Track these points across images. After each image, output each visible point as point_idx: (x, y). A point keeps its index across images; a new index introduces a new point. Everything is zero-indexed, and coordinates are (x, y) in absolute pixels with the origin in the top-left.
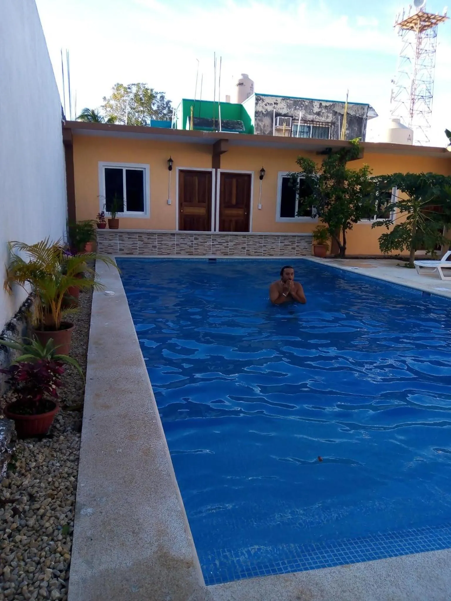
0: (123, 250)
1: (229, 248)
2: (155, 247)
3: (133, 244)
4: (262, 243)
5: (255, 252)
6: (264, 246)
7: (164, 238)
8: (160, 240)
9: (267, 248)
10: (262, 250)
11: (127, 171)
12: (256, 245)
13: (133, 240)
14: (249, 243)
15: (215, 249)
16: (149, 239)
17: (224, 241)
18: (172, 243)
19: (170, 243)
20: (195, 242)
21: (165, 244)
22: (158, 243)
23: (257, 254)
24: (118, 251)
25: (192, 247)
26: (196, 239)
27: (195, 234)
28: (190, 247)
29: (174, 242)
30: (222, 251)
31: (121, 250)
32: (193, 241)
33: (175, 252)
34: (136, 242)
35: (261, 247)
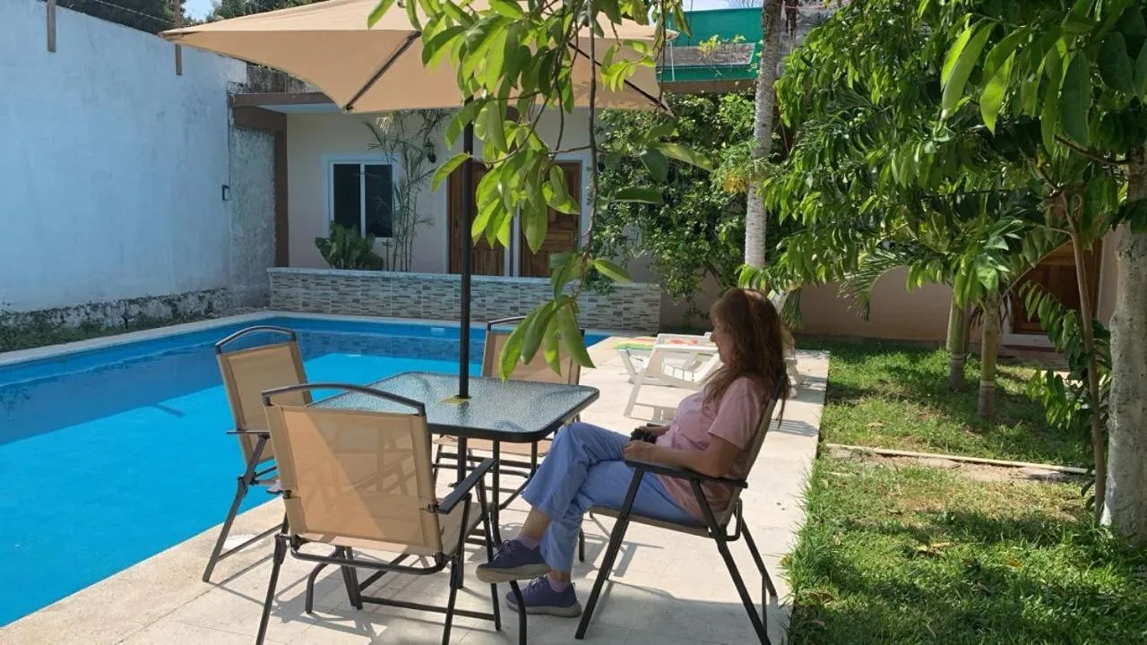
0: (308, 305)
1: (488, 307)
2: (357, 301)
3: (322, 295)
7: (373, 285)
8: (366, 288)
13: (323, 287)
14: (526, 300)
16: (348, 286)
18: (385, 294)
19: (382, 295)
20: (424, 293)
21: (373, 297)
22: (362, 295)
24: (301, 306)
26: (426, 288)
27: (425, 281)
28: (416, 302)
29: (388, 293)
31: (305, 305)
32: (420, 292)
33: (390, 312)
34: (327, 292)
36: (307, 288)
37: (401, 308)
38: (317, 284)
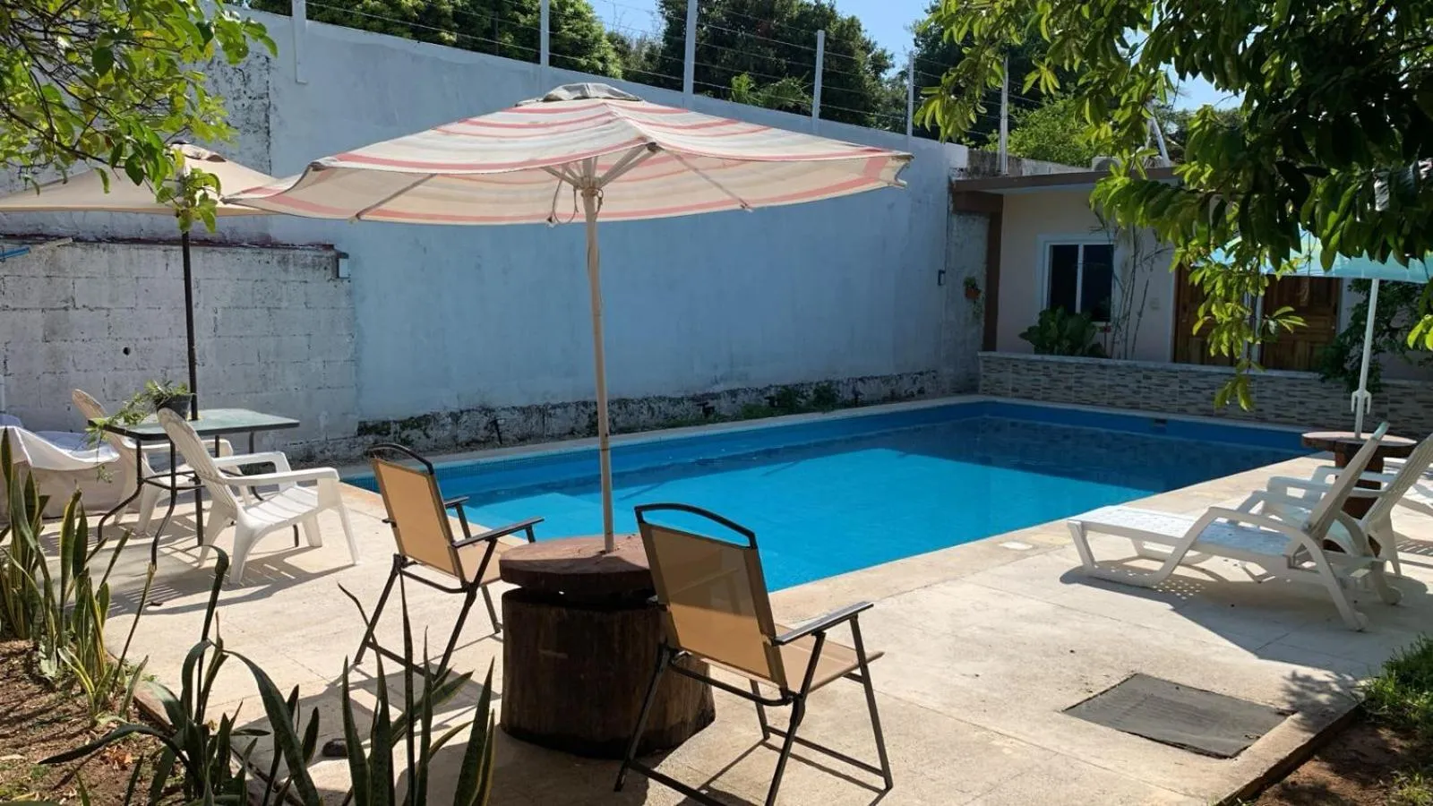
0: (1017, 391)
2: (1069, 388)
3: (1033, 381)
4: (1295, 396)
5: (1278, 416)
6: (1301, 403)
7: (1088, 373)
8: (1079, 375)
9: (1307, 408)
10: (1294, 412)
11: (1086, 247)
12: (1279, 399)
13: (1034, 373)
15: (1184, 401)
16: (1060, 372)
17: (1204, 385)
18: (1101, 382)
19: (1097, 383)
20: (1145, 383)
21: (1088, 385)
22: (1075, 382)
23: (1279, 419)
24: (1010, 392)
25: (1138, 393)
26: (1146, 377)
28: (1134, 392)
29: (1104, 381)
30: (1201, 406)
31: (1014, 390)
32: (1139, 382)
33: (1105, 401)
34: (1038, 378)
35: (1293, 404)
36: (1018, 373)
37: (1116, 398)
38: (1029, 370)
